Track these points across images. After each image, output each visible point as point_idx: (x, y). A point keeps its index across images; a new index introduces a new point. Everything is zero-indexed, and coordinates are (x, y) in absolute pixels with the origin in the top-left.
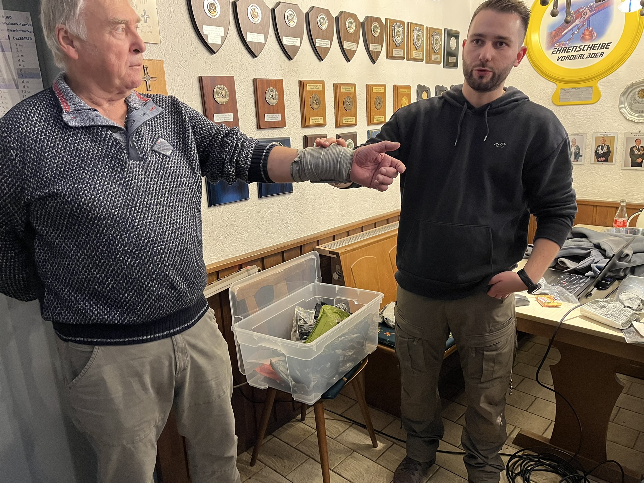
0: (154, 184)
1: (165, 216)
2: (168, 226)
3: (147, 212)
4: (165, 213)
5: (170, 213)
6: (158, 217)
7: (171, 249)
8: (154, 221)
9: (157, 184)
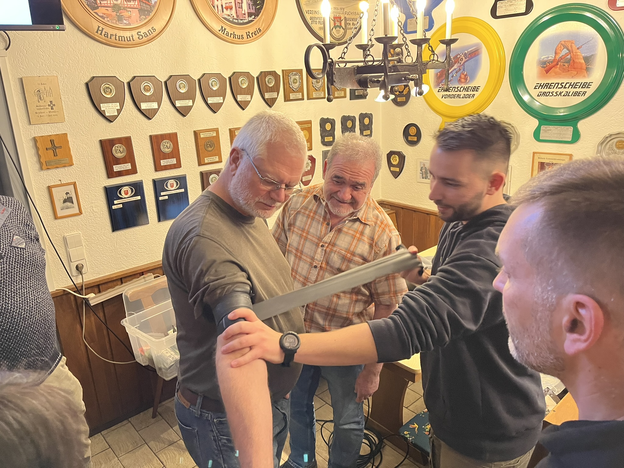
0: (17, 273)
1: (29, 295)
2: (33, 303)
3: (15, 296)
4: (29, 293)
5: (33, 292)
6: (25, 298)
7: (38, 319)
8: (22, 302)
9: (19, 272)
